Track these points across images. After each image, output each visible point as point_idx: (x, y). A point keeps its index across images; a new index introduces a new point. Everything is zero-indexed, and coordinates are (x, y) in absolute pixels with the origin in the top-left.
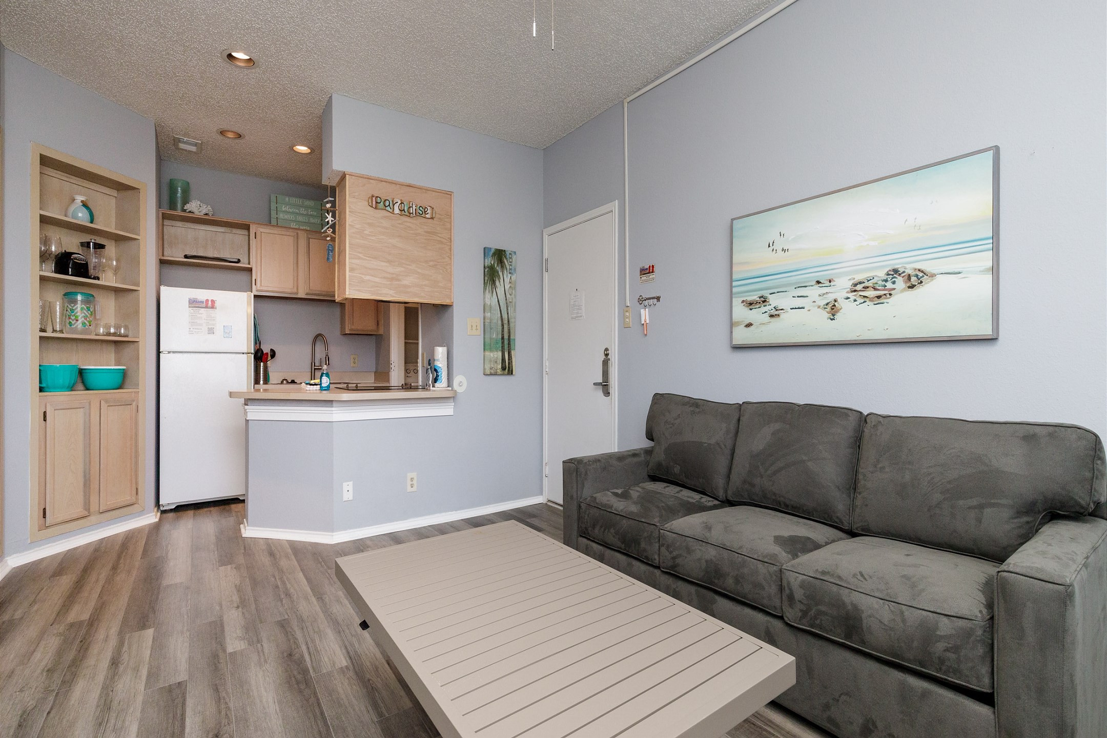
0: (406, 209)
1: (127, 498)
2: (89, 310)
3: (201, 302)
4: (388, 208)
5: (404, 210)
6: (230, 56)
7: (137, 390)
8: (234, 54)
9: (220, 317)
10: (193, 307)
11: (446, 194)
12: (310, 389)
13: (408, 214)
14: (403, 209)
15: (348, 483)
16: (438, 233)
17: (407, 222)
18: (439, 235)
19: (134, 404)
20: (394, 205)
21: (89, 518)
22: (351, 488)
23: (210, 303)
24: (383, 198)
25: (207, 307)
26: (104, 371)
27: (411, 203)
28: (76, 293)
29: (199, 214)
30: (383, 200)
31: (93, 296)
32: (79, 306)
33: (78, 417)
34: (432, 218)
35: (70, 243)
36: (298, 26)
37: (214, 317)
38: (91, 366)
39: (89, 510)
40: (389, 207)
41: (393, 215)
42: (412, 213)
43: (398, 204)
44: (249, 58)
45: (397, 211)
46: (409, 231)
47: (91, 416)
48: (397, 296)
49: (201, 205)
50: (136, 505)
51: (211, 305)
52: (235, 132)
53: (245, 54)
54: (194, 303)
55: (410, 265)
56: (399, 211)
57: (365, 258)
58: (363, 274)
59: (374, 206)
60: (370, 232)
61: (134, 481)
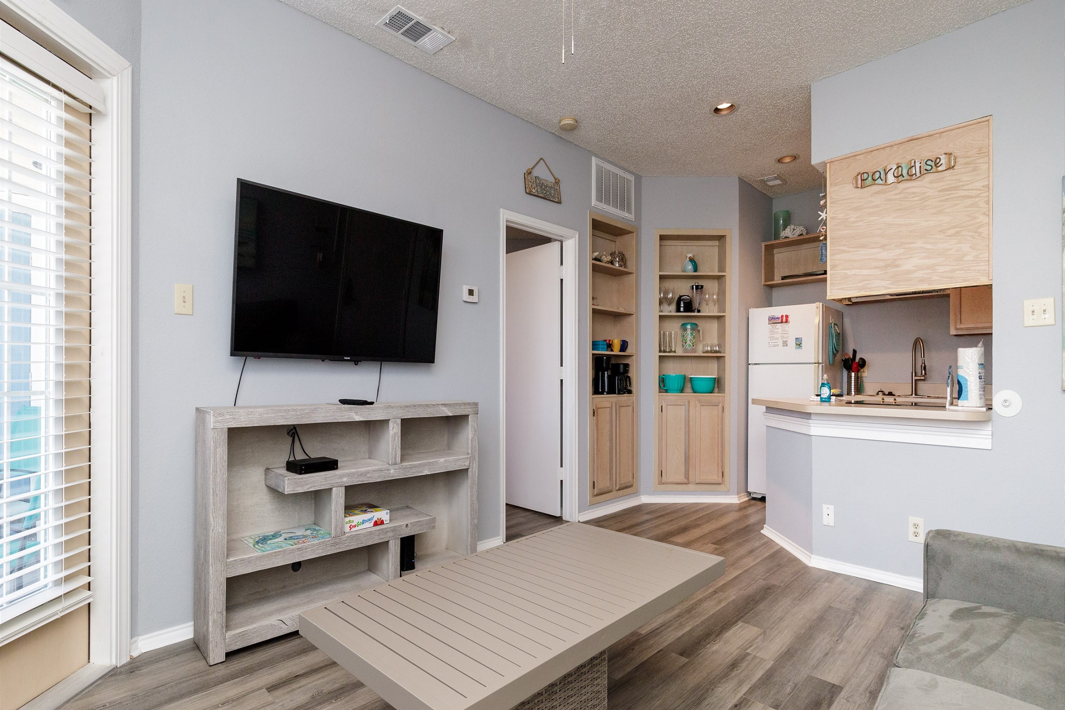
0: (905, 172)
1: (715, 478)
2: (692, 335)
3: (777, 318)
4: (879, 181)
5: (902, 175)
6: (717, 110)
7: (723, 395)
8: (720, 107)
9: (792, 330)
10: (772, 324)
11: (978, 123)
12: (814, 400)
13: (909, 178)
14: (900, 173)
15: (829, 506)
16: (964, 185)
17: (908, 188)
18: (965, 188)
19: (720, 405)
20: (886, 174)
21: (688, 485)
22: (831, 511)
23: (784, 318)
24: (871, 170)
25: (782, 322)
26: (702, 379)
27: (913, 161)
28: (687, 324)
29: (793, 237)
30: (870, 174)
31: (697, 324)
32: (689, 332)
33: (681, 411)
34: (950, 168)
35: (684, 289)
36: (723, 62)
37: (787, 331)
38: (697, 375)
39: (688, 479)
40: (879, 179)
41: (887, 186)
42: (915, 174)
43: (893, 170)
44: (730, 104)
45: (891, 178)
46: (912, 199)
47: (690, 412)
48: (892, 287)
49: (795, 228)
50: (722, 485)
51: (785, 320)
52: (790, 156)
53: (728, 103)
54: (773, 320)
55: (913, 243)
56: (894, 178)
57: (850, 249)
58: (846, 269)
59: (859, 186)
60: (856, 218)
61: (720, 465)
